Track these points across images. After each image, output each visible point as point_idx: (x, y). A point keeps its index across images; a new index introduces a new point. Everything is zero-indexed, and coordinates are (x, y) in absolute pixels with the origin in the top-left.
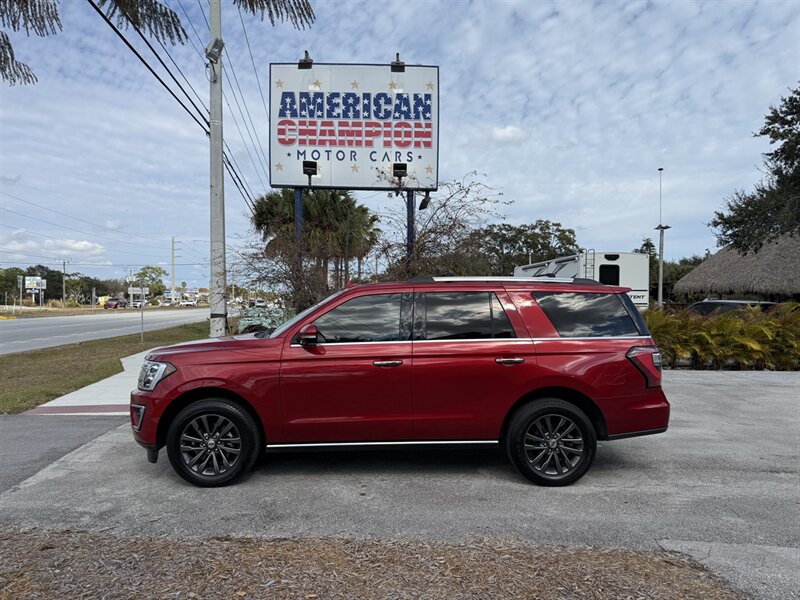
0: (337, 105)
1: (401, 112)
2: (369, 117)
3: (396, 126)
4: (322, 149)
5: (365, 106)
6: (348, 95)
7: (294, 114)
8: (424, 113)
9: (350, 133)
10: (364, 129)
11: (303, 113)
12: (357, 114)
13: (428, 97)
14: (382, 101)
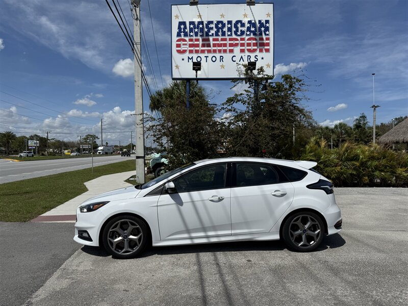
0: (212, 28)
1: (251, 32)
2: (231, 35)
3: (248, 40)
4: (203, 56)
5: (228, 28)
6: (219, 22)
7: (186, 35)
8: (265, 31)
9: (220, 45)
10: (228, 42)
11: (191, 34)
12: (224, 34)
13: (267, 22)
14: (239, 25)
